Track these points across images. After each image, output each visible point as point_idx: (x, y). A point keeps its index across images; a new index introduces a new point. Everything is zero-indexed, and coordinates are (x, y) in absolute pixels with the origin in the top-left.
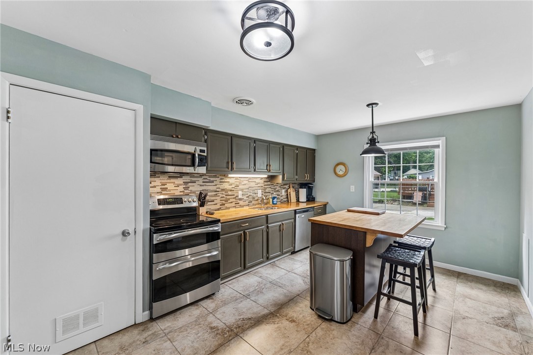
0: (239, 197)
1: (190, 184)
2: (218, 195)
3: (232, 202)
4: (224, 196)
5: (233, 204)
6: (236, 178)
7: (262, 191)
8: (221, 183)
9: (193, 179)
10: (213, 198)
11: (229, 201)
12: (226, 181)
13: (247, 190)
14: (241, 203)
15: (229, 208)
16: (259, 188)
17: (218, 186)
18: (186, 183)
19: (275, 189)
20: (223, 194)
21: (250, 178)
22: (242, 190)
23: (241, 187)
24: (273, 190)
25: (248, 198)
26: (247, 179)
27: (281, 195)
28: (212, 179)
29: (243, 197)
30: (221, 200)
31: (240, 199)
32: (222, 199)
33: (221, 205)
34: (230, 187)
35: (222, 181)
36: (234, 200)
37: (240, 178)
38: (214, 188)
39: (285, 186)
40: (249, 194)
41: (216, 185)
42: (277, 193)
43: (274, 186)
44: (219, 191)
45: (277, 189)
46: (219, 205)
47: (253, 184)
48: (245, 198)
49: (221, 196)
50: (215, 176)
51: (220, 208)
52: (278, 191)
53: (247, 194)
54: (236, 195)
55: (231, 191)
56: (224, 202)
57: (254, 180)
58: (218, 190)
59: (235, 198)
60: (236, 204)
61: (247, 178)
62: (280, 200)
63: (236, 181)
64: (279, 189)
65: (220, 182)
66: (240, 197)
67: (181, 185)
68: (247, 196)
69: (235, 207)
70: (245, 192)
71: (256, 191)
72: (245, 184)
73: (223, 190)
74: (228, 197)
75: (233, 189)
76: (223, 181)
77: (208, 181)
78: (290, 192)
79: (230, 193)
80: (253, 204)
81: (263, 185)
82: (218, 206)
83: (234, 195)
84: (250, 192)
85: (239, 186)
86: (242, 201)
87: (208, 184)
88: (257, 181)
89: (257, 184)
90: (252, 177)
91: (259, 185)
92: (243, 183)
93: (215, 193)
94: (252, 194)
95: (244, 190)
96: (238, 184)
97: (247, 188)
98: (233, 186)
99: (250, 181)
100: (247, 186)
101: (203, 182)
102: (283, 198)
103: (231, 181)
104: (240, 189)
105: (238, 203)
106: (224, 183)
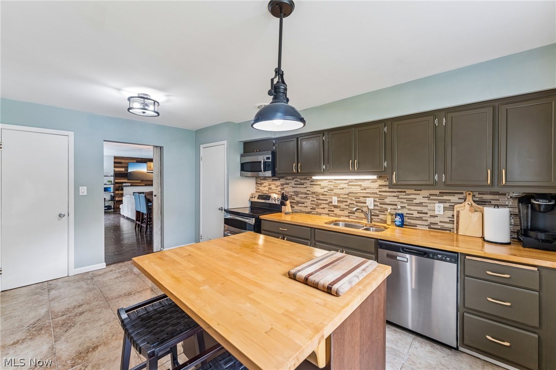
0: (333, 204)
1: (285, 186)
2: (308, 198)
3: (324, 208)
4: (315, 199)
5: (326, 211)
6: (330, 181)
7: (375, 201)
9: (287, 181)
10: (303, 200)
11: (320, 207)
12: (316, 183)
13: (347, 196)
14: (337, 211)
15: (320, 214)
16: (369, 195)
17: (308, 189)
18: (282, 185)
19: (411, 200)
20: (313, 197)
21: (351, 181)
22: (338, 195)
23: (335, 191)
24: (405, 201)
25: (347, 207)
26: (346, 182)
27: (430, 213)
28: (302, 181)
29: (339, 205)
30: (311, 204)
31: (335, 207)
32: (312, 203)
33: (311, 209)
34: (322, 191)
35: (312, 183)
36: (327, 206)
37: (335, 180)
38: (304, 190)
39: (445, 198)
40: (349, 202)
41: (306, 188)
42: (419, 208)
43: (409, 195)
44: (309, 194)
45: (415, 201)
46: (309, 208)
47: (356, 189)
48: (343, 205)
49: (311, 199)
50: (305, 179)
51: (311, 212)
52: (420, 204)
53: (347, 202)
54: (329, 200)
55: (322, 195)
56: (314, 206)
57: (359, 183)
58: (308, 192)
59: (328, 204)
60: (329, 211)
61: (346, 180)
62: (426, 223)
63: (329, 183)
64: (426, 200)
65: (311, 185)
66: (335, 203)
67: (279, 186)
68: (347, 204)
69: (328, 214)
70: (343, 198)
71: (362, 199)
72: (343, 189)
73: (313, 193)
74: (319, 201)
75: (325, 193)
76: (313, 183)
77: (299, 183)
78: (458, 212)
79: (322, 197)
80: (357, 217)
81: (377, 191)
82: (308, 210)
83: (327, 200)
84: (351, 200)
85: (334, 190)
86: (339, 209)
87: (298, 186)
88: (364, 184)
89: (365, 189)
90: (355, 180)
91: (367, 191)
92: (339, 187)
93: (305, 196)
94: (354, 202)
95: (341, 196)
96: (332, 187)
97: (346, 193)
98: (326, 189)
99: (350, 184)
100: (347, 191)
101: (295, 184)
102: (441, 222)
103: (323, 184)
104: (335, 193)
105: (333, 211)
106: (315, 186)
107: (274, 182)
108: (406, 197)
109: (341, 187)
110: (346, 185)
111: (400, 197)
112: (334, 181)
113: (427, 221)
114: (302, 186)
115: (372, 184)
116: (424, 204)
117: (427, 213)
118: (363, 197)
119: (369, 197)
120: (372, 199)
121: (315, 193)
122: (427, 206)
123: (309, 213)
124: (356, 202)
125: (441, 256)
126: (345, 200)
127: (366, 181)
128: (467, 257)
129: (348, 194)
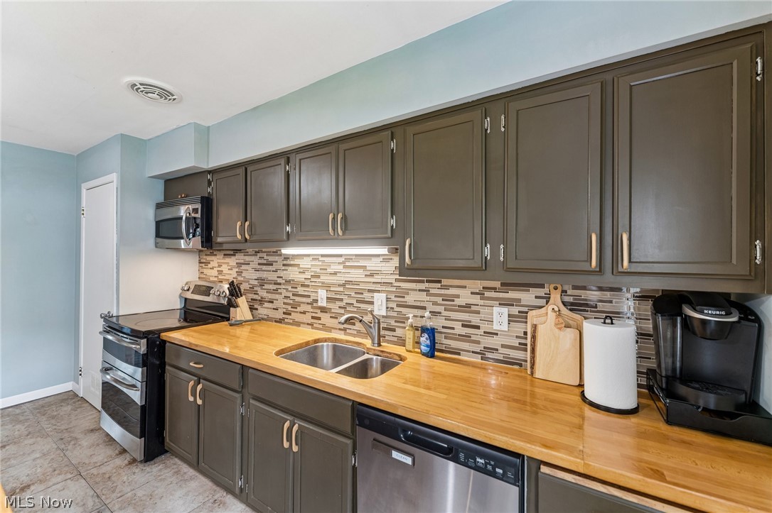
0: (320, 304)
1: (244, 267)
2: (279, 291)
3: (304, 313)
4: (290, 294)
5: (308, 318)
6: (315, 257)
7: (388, 300)
8: (286, 268)
9: (247, 258)
10: (270, 296)
11: (299, 309)
12: (292, 263)
13: (341, 289)
14: (326, 319)
15: (298, 324)
16: (378, 287)
17: (279, 273)
18: (239, 265)
19: (450, 299)
20: (287, 290)
21: (349, 258)
22: (327, 287)
23: (324, 278)
24: (439, 300)
25: (342, 311)
26: (341, 260)
27: (485, 327)
28: (271, 258)
29: (330, 306)
30: (284, 303)
31: (323, 310)
32: (285, 301)
33: (284, 313)
34: (301, 278)
35: (285, 262)
36: (308, 308)
37: (323, 256)
38: (274, 276)
39: (512, 295)
40: (347, 300)
41: (276, 271)
42: (465, 316)
43: (447, 287)
44: (280, 284)
45: (458, 302)
46: (281, 311)
47: (356, 275)
48: (335, 307)
49: (285, 293)
50: (275, 254)
51: (283, 319)
52: (467, 308)
53: (341, 300)
54: (313, 296)
55: (302, 285)
56: (289, 308)
57: (362, 263)
58: (279, 280)
59: (310, 304)
60: (313, 317)
61: (341, 256)
62: (478, 348)
63: (313, 263)
64: (476, 300)
65: (284, 265)
66: (322, 303)
67: (234, 267)
68: (342, 304)
69: (311, 325)
70: (337, 292)
71: (367, 296)
72: (335, 274)
73: (288, 282)
74: (298, 299)
75: (307, 283)
76: (288, 262)
77: (265, 262)
78: (535, 327)
79: (300, 290)
81: (392, 279)
82: (279, 315)
83: (309, 296)
84: (349, 296)
85: (322, 277)
86: (328, 315)
87: (264, 268)
88: (372, 265)
89: (372, 275)
90: (356, 255)
91: (377, 279)
92: (329, 271)
93: (275, 287)
94: (354, 302)
95: (332, 289)
96: (318, 270)
97: (341, 282)
98: (308, 275)
99: (347, 264)
100: (340, 279)
101: (259, 264)
102: (503, 346)
103: (305, 263)
104: (323, 283)
105: (319, 319)
106: (290, 268)
107: (227, 260)
108: (443, 292)
109: (332, 271)
110: (341, 267)
111: (432, 291)
112: (321, 259)
113: (478, 342)
114: (270, 268)
115: (384, 264)
116: (473, 308)
117: (478, 327)
118: (370, 291)
119: (378, 291)
120: (383, 296)
121: (289, 281)
122: (478, 312)
123: (280, 321)
124: (358, 301)
125: (482, 461)
126: (338, 297)
127: (373, 259)
128: (544, 469)
129: (343, 285)
